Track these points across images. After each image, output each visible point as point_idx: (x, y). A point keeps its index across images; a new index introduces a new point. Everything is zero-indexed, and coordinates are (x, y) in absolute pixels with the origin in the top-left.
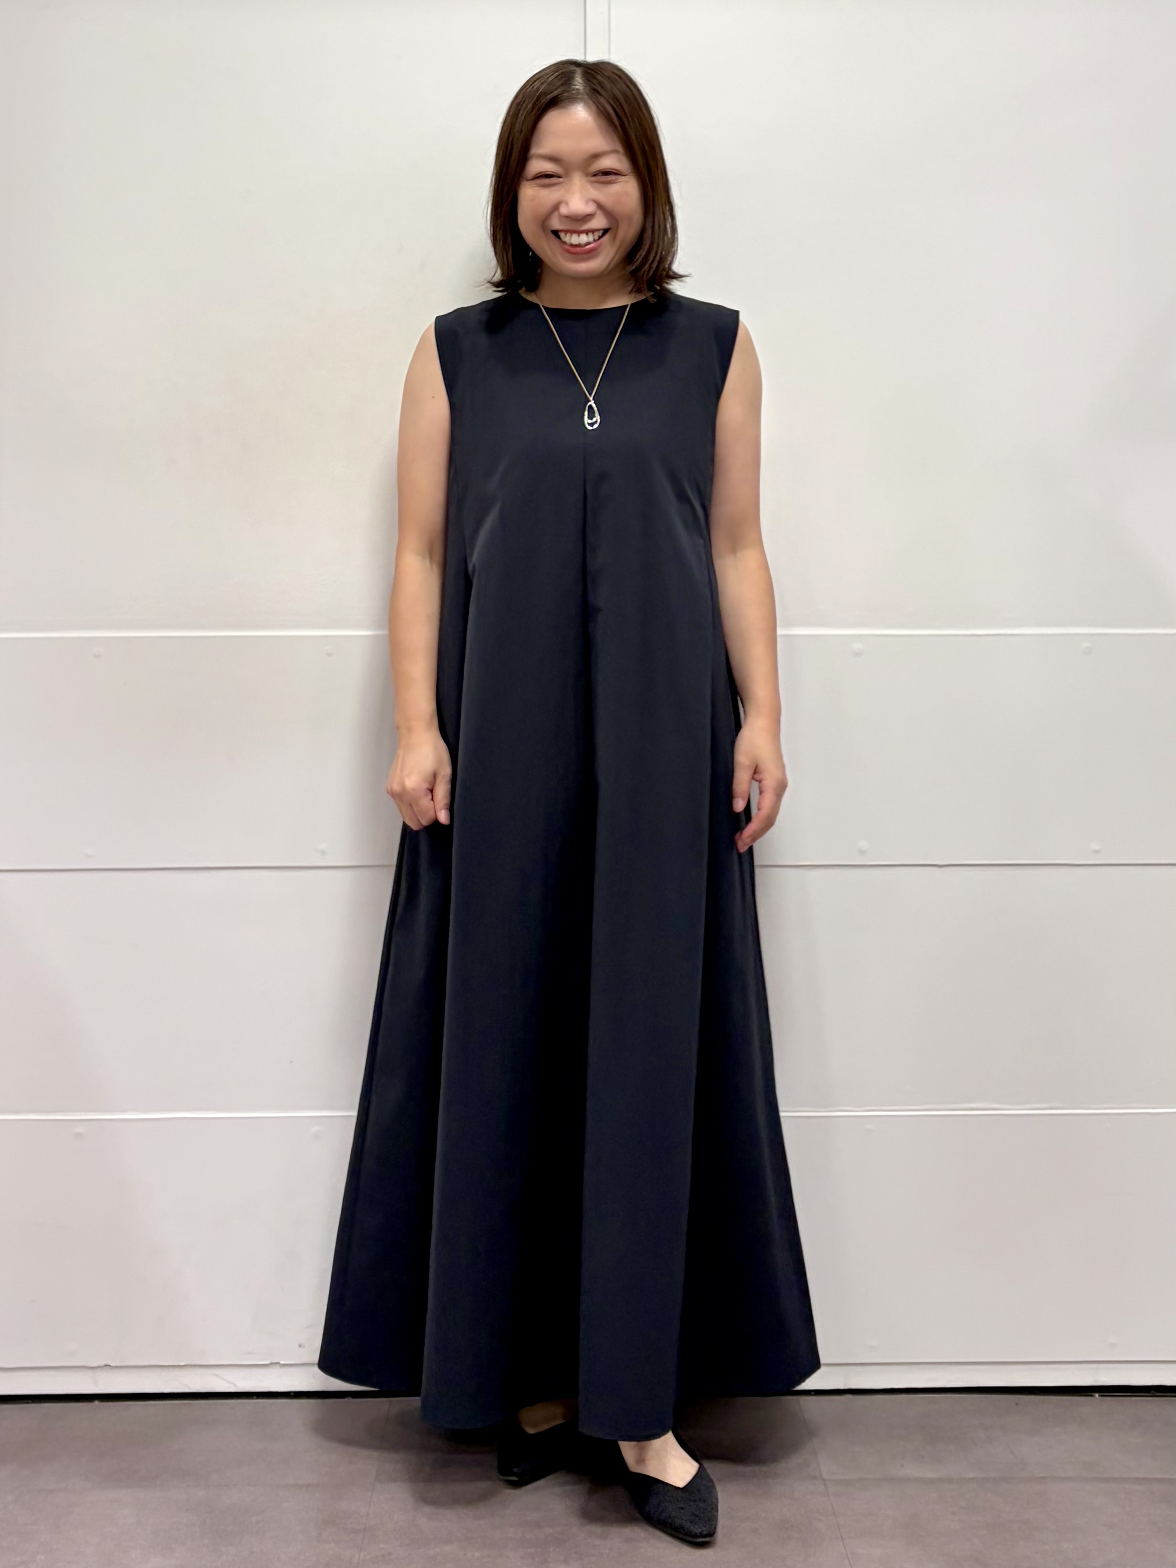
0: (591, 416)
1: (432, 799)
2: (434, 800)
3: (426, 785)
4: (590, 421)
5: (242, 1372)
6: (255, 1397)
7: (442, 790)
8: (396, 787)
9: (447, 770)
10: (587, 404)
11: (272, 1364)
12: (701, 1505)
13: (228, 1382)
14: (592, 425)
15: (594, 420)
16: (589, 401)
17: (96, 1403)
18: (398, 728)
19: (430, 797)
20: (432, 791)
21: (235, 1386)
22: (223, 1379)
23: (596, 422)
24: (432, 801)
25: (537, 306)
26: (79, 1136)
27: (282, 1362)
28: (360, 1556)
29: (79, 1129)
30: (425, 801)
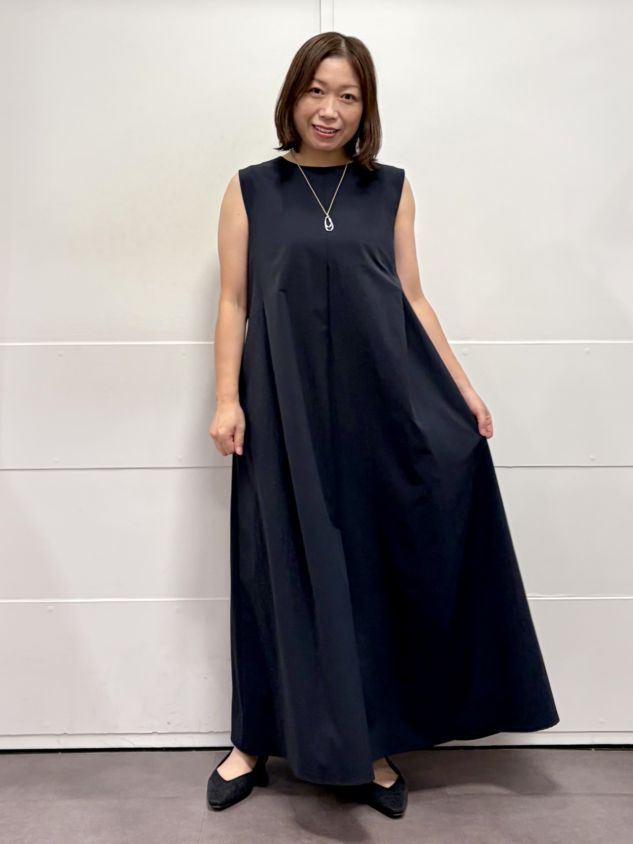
0: (328, 224)
1: (233, 441)
2: (234, 441)
3: (230, 433)
4: (328, 227)
5: (138, 737)
6: (144, 750)
7: (240, 436)
8: (214, 433)
9: (242, 425)
10: (325, 217)
11: (153, 733)
12: (397, 796)
13: (130, 742)
14: (329, 229)
15: (330, 226)
16: (326, 216)
17: (60, 753)
18: (217, 399)
19: (232, 440)
20: (233, 436)
21: (134, 744)
22: (128, 741)
23: (331, 227)
24: (233, 442)
25: (296, 165)
26: (51, 611)
27: (159, 732)
28: (200, 835)
29: (51, 607)
30: (230, 442)
